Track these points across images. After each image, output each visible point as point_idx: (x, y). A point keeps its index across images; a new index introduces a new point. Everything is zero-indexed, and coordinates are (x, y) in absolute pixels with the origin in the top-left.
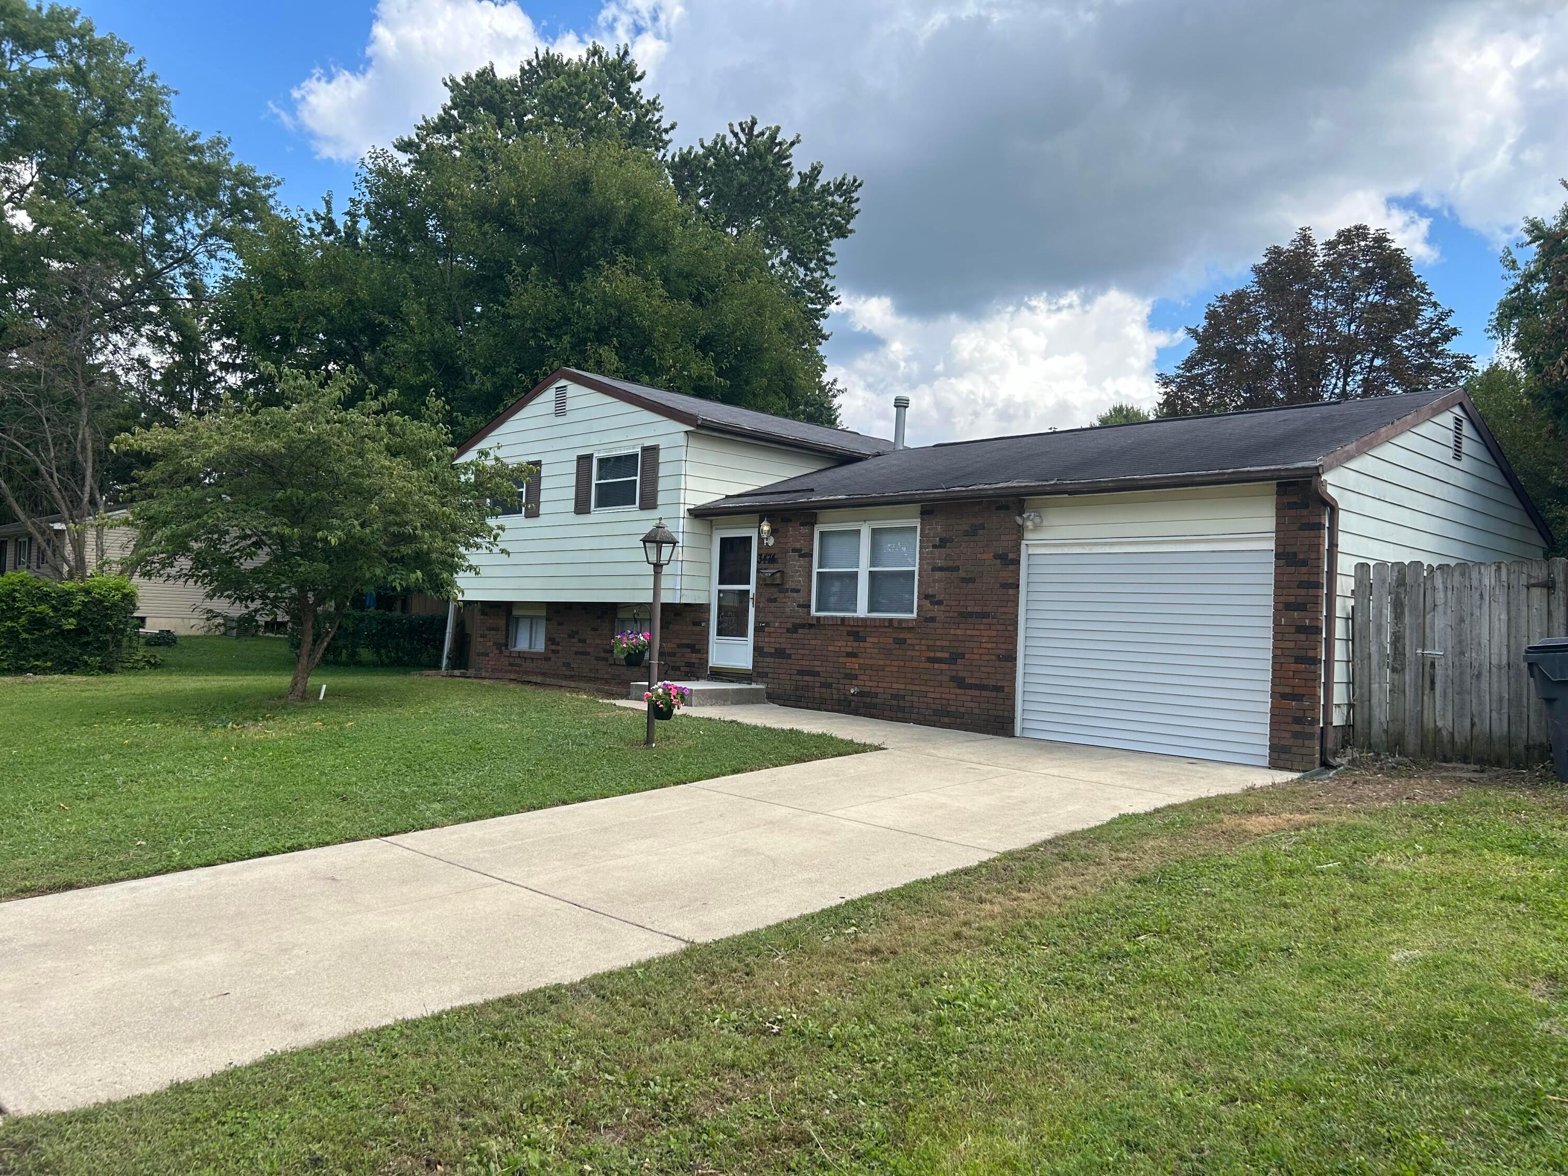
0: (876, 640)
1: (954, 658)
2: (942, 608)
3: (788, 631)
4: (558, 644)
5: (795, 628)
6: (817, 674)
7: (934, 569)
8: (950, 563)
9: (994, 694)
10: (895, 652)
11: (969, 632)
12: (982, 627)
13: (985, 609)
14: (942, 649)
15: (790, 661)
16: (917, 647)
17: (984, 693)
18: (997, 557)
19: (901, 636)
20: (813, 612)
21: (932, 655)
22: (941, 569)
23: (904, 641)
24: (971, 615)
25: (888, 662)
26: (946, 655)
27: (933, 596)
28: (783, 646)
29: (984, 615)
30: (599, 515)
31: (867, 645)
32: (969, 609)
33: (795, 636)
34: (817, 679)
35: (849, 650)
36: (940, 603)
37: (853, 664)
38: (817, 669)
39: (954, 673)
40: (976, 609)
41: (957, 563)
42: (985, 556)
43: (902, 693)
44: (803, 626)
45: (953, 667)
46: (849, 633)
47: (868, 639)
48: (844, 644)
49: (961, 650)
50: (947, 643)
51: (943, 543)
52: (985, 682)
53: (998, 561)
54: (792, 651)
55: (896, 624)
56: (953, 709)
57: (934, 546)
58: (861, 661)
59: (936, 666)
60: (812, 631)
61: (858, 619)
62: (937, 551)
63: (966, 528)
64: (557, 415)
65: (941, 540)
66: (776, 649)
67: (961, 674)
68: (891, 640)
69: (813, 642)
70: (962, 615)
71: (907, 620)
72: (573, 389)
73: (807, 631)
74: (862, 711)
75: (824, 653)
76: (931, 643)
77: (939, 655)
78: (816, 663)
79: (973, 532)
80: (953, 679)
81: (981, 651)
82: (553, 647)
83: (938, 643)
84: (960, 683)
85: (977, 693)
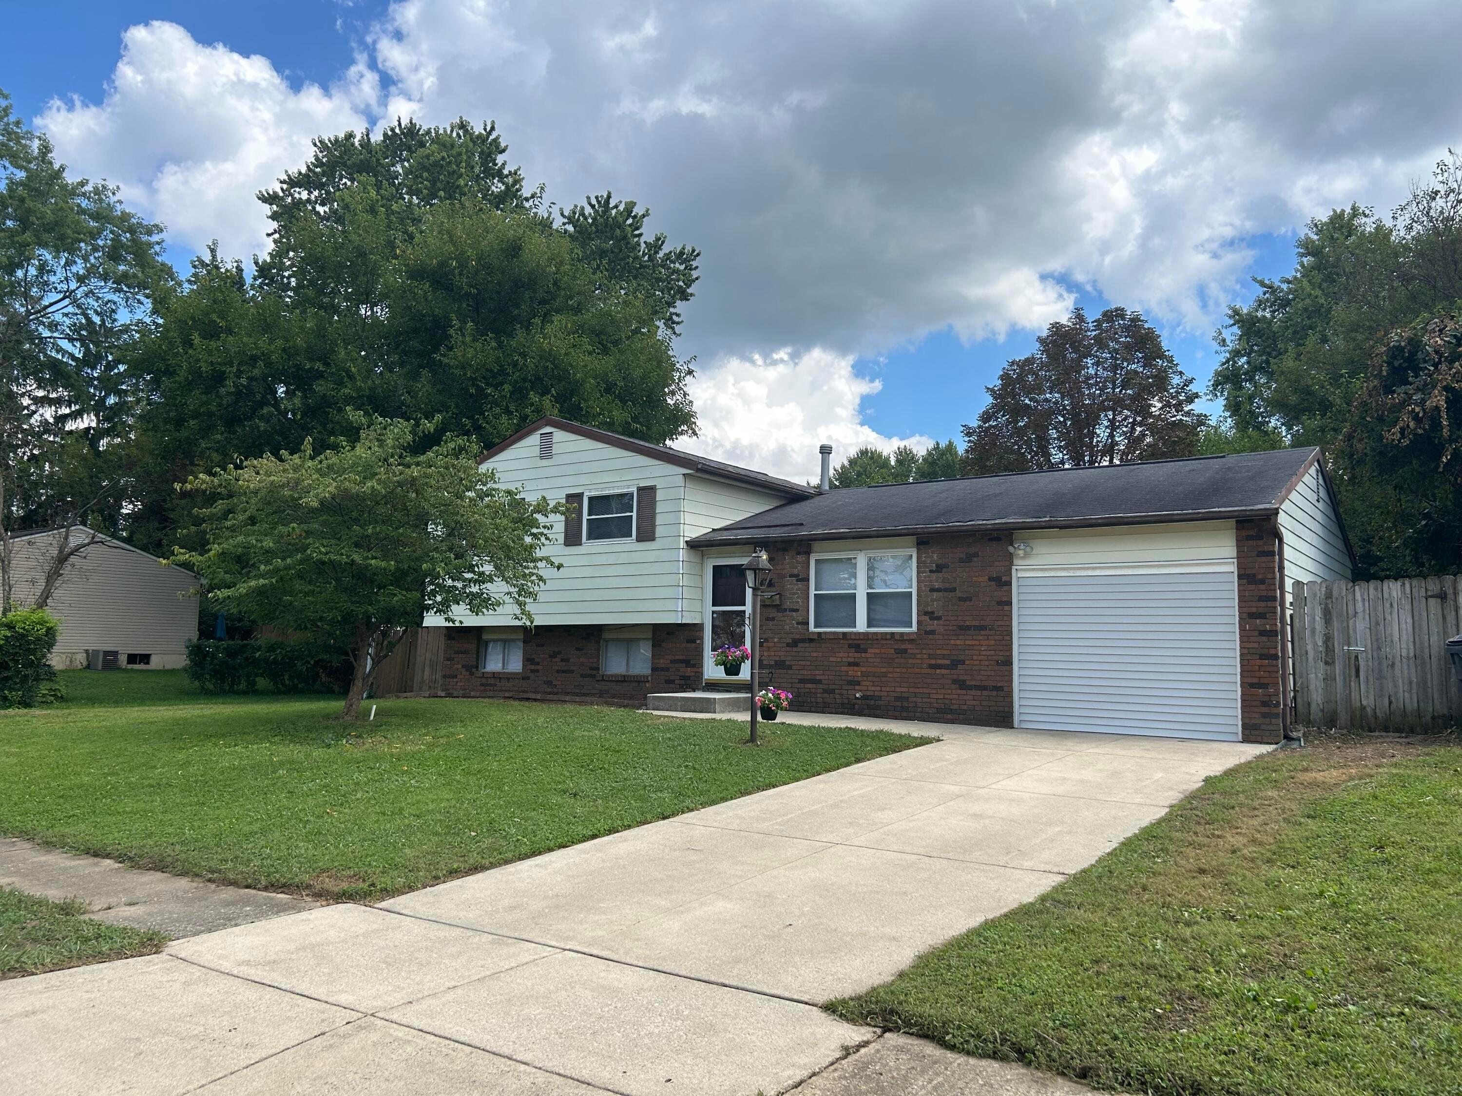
0: (878, 651)
1: (955, 664)
2: (941, 622)
3: (788, 645)
4: (538, 664)
5: (795, 643)
6: (820, 682)
7: (932, 590)
8: (947, 586)
9: (994, 693)
10: (897, 660)
11: (967, 642)
12: (981, 638)
13: (983, 623)
14: (944, 657)
15: (790, 672)
16: (919, 656)
17: (985, 693)
18: (991, 579)
19: (903, 647)
20: (812, 628)
21: (933, 662)
22: (939, 590)
23: (905, 651)
24: (969, 628)
25: (891, 670)
26: (947, 662)
27: (933, 613)
28: (783, 658)
29: (982, 628)
30: (590, 547)
31: (868, 655)
32: (968, 623)
33: (795, 649)
34: (819, 686)
35: (852, 660)
36: (939, 618)
37: (855, 673)
38: (818, 677)
39: (955, 677)
40: (974, 623)
41: (954, 585)
42: (981, 579)
43: (906, 695)
44: (803, 641)
45: (954, 672)
46: (850, 646)
47: (869, 651)
48: (844, 655)
49: (961, 658)
50: (947, 652)
51: (939, 568)
52: (985, 683)
53: (993, 583)
54: (793, 663)
55: (897, 637)
56: (956, 707)
57: (931, 571)
58: (864, 669)
59: (938, 671)
60: (812, 645)
61: (860, 634)
62: (934, 576)
63: (963, 556)
64: (542, 458)
65: (937, 566)
66: (776, 661)
67: (961, 678)
68: (893, 651)
69: (815, 654)
70: (961, 628)
71: (908, 634)
72: (559, 435)
73: (807, 645)
74: (866, 712)
75: (826, 663)
76: (931, 652)
77: (940, 662)
78: (817, 672)
79: (969, 559)
80: (955, 682)
81: (980, 658)
82: (533, 667)
83: (938, 652)
84: (962, 685)
85: (979, 693)
